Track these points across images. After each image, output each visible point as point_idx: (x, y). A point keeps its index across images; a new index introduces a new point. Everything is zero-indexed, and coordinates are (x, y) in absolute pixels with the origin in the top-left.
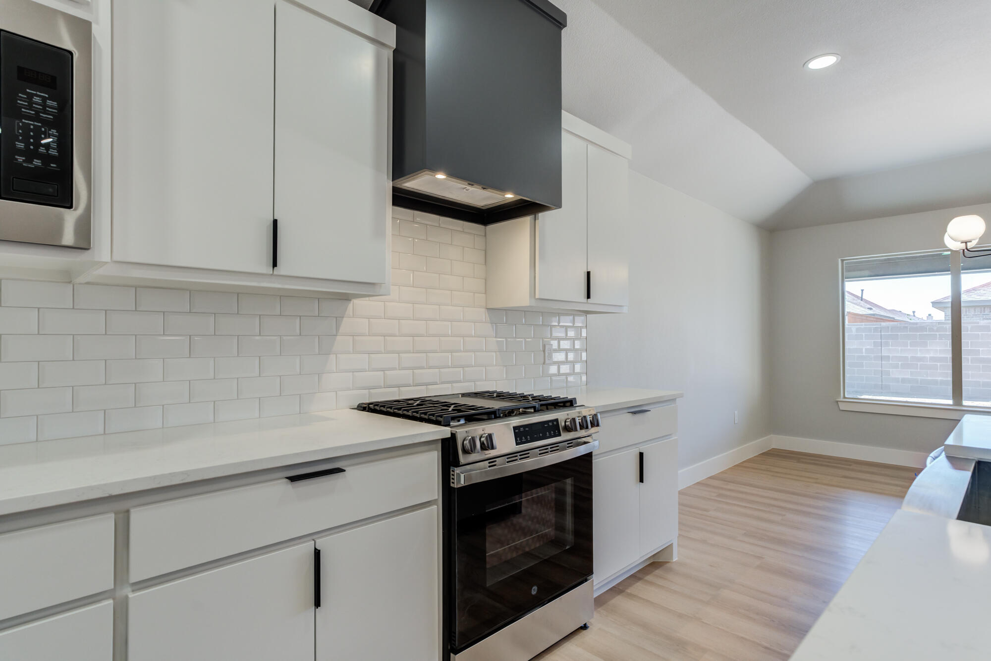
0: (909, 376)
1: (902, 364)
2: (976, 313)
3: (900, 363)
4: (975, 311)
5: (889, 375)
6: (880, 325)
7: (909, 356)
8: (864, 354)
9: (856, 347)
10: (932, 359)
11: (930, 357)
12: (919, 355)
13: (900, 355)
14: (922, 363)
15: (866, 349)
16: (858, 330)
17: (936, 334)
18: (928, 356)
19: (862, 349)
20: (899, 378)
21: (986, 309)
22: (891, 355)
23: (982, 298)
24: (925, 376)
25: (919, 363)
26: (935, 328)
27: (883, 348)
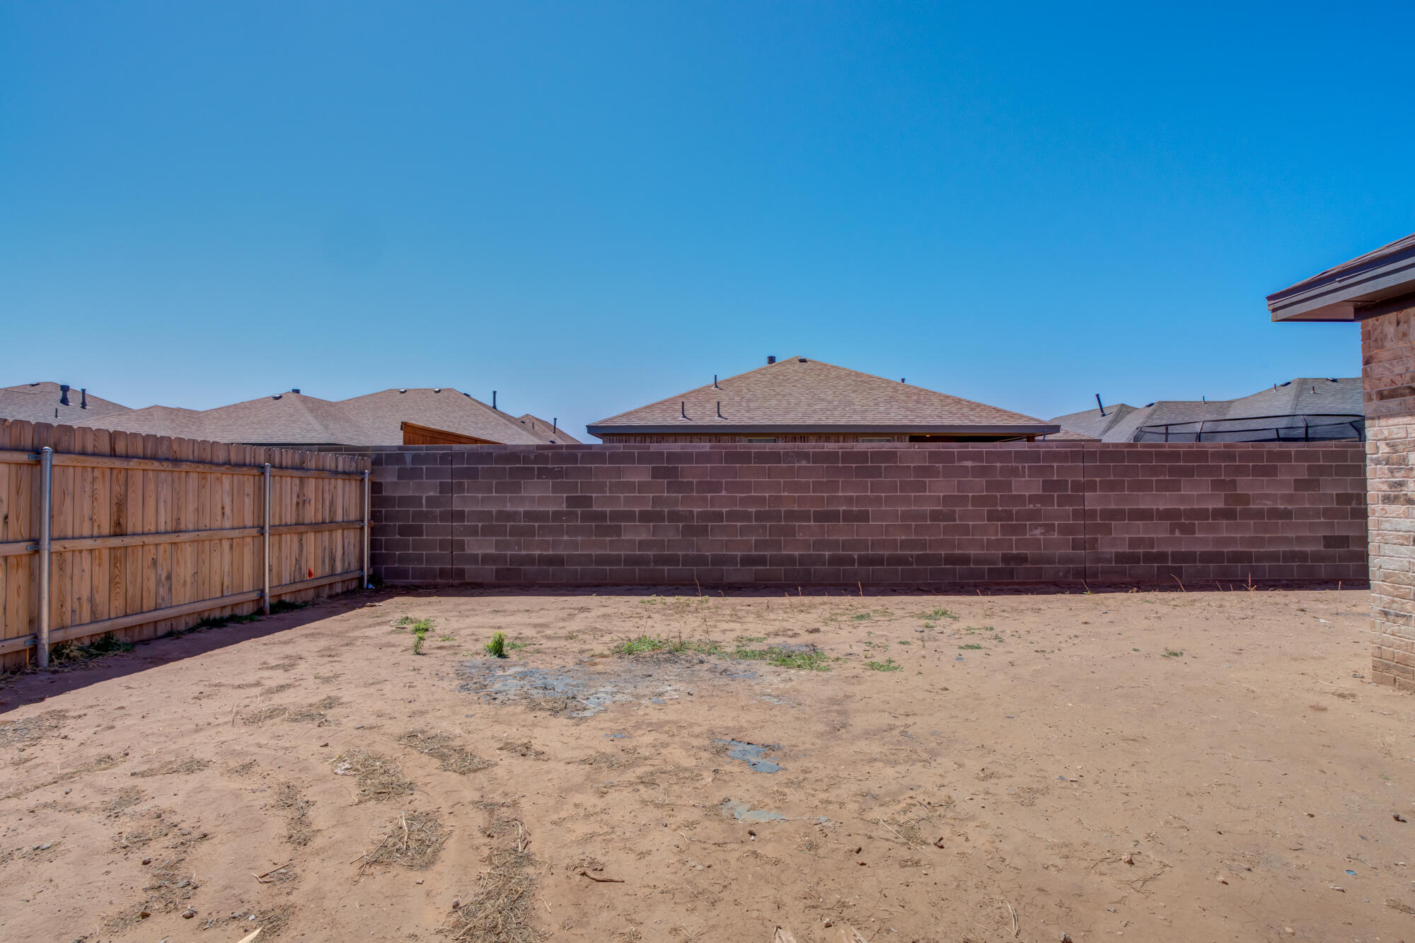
0: (493, 551)
1: (482, 525)
3: (480, 525)
4: (636, 438)
5: (464, 550)
6: (451, 448)
7: (494, 509)
8: (424, 509)
9: (411, 494)
10: (529, 515)
11: (525, 512)
12: (509, 508)
13: (480, 509)
14: (512, 523)
15: (427, 497)
16: (416, 459)
17: (533, 468)
18: (521, 509)
19: (421, 497)
20: (478, 554)
22: (467, 509)
24: (517, 548)
25: (508, 524)
26: (532, 457)
27: (455, 495)
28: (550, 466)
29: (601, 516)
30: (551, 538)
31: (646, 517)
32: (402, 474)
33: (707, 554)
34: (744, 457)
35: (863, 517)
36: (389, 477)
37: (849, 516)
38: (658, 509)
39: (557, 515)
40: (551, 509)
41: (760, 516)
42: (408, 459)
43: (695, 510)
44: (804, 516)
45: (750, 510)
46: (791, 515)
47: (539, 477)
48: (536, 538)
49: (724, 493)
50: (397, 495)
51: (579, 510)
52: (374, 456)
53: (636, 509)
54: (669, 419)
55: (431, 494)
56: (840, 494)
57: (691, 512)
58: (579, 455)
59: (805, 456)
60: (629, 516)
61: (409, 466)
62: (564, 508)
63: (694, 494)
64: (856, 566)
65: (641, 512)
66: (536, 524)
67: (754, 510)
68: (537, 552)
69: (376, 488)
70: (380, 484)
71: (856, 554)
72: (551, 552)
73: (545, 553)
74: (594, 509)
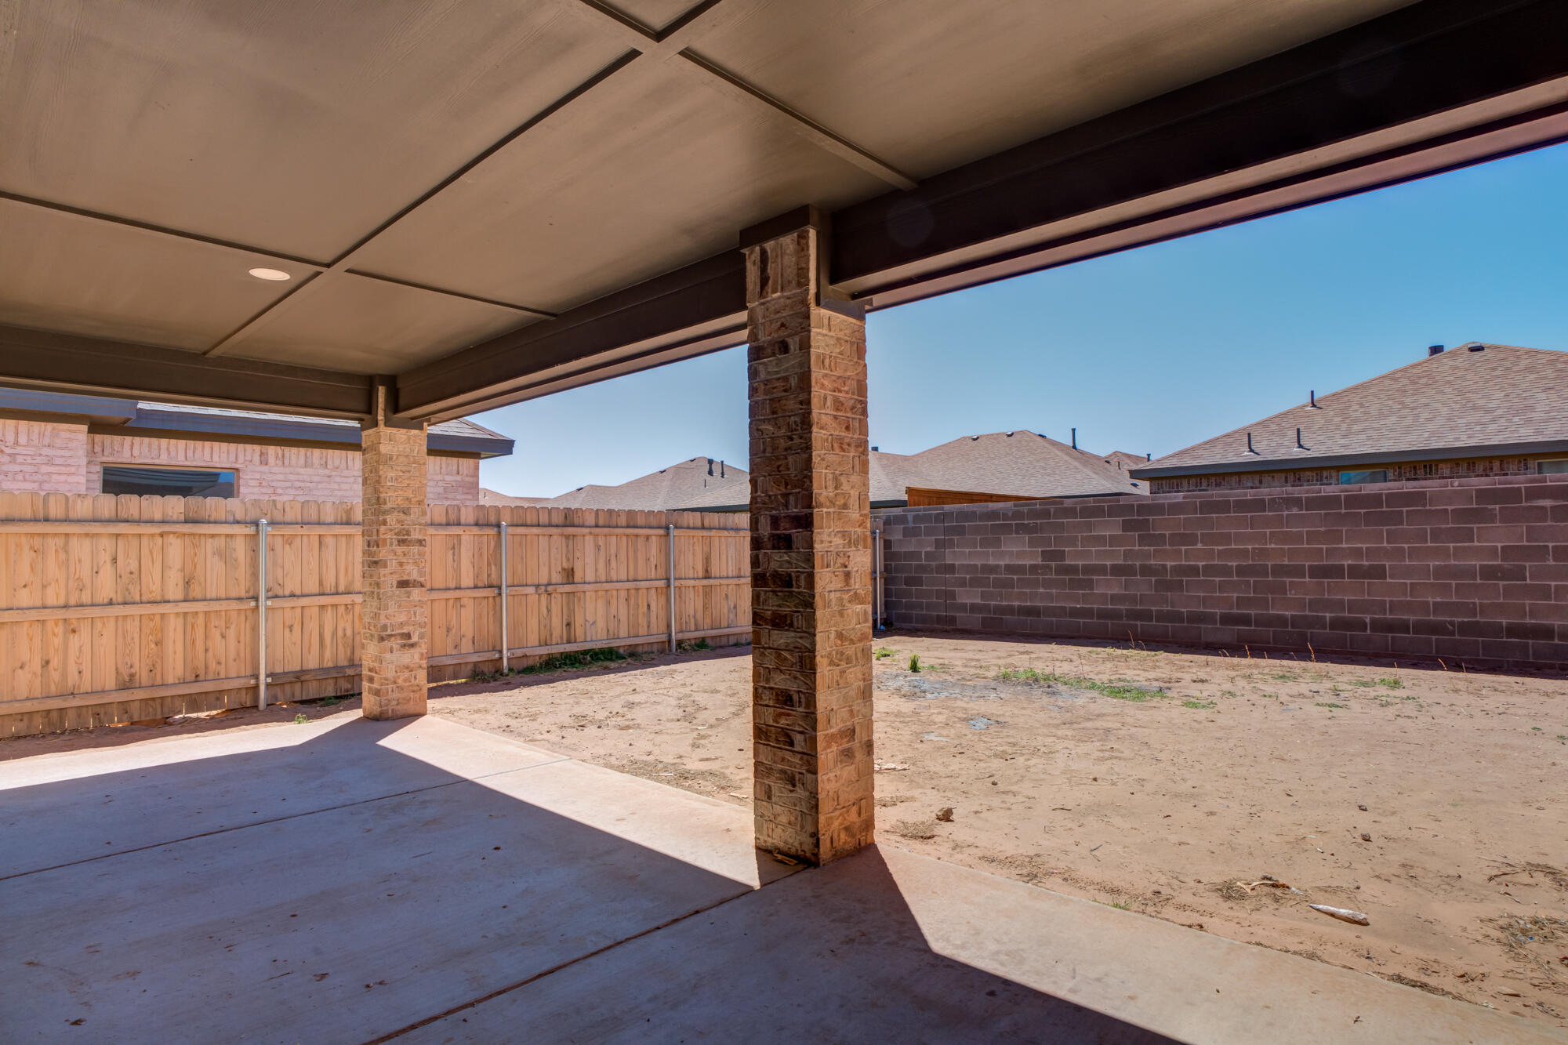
0: (978, 601)
1: (970, 578)
2: (1203, 488)
3: (968, 577)
5: (955, 600)
6: (943, 508)
7: (979, 563)
8: (924, 562)
9: (913, 550)
10: (1010, 568)
11: (1005, 565)
12: (992, 562)
13: (968, 563)
14: (995, 576)
15: (925, 552)
16: (916, 518)
18: (1002, 563)
19: (921, 552)
20: (966, 604)
22: (957, 563)
24: (999, 599)
25: (991, 576)
26: (1010, 514)
27: (947, 550)
28: (1026, 522)
29: (1074, 569)
30: (1028, 591)
31: (1117, 570)
32: (907, 533)
33: (1183, 610)
34: (1222, 506)
35: (1378, 572)
36: (897, 536)
37: (1355, 572)
38: (1130, 563)
39: (1034, 568)
40: (1028, 562)
41: (1241, 571)
42: (910, 518)
43: (1169, 564)
44: (1298, 571)
45: (1230, 564)
46: (1279, 570)
47: (1017, 533)
48: (1016, 590)
49: (1200, 546)
50: (903, 550)
51: (1053, 564)
52: (885, 517)
53: (1108, 563)
54: (1231, 455)
55: (929, 549)
56: (1344, 545)
57: (1164, 566)
58: (1052, 510)
59: (1297, 502)
60: (1101, 570)
61: (911, 525)
62: (1039, 561)
63: (1168, 547)
64: (1369, 631)
65: (1113, 567)
66: (1015, 577)
67: (1235, 564)
68: (1016, 603)
69: (887, 544)
70: (890, 541)
71: (1367, 618)
72: (1029, 604)
73: (1023, 604)
74: (1067, 563)
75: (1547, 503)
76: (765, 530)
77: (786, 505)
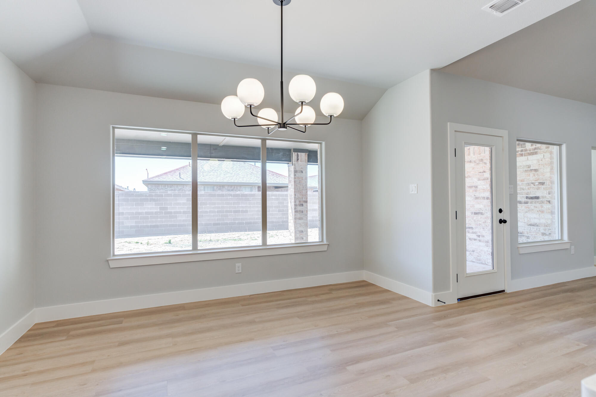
0: (134, 224)
1: (130, 217)
2: (162, 188)
3: (129, 216)
4: (162, 186)
5: (123, 225)
7: (134, 211)
10: (146, 213)
12: (140, 211)
13: (130, 211)
14: (141, 216)
17: (148, 198)
18: (144, 211)
20: (128, 226)
21: (166, 186)
22: (124, 212)
23: (164, 180)
24: (142, 223)
25: (139, 216)
26: (148, 195)
28: (154, 198)
29: (171, 213)
30: (154, 220)
35: (246, 212)
37: (243, 211)
39: (156, 213)
40: (154, 211)
41: (218, 212)
44: (231, 212)
45: (215, 210)
46: (227, 211)
47: (150, 201)
48: (149, 220)
51: (164, 211)
54: (175, 179)
56: (240, 206)
58: (164, 195)
59: (231, 195)
60: (180, 213)
62: (159, 210)
64: (245, 225)
66: (149, 216)
67: (216, 210)
68: (149, 224)
71: (244, 222)
72: (154, 224)
73: (152, 224)
74: (168, 211)
75: (273, 197)
76: (298, 203)
77: (302, 199)
